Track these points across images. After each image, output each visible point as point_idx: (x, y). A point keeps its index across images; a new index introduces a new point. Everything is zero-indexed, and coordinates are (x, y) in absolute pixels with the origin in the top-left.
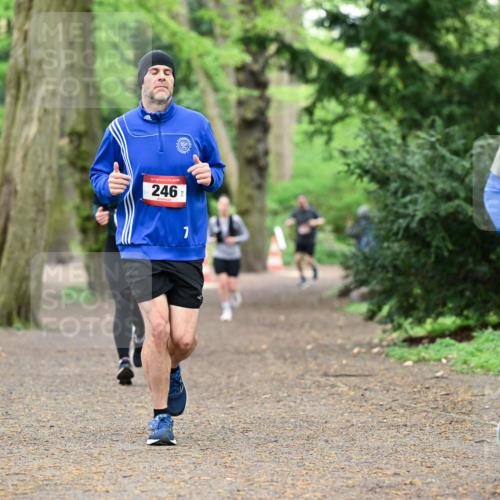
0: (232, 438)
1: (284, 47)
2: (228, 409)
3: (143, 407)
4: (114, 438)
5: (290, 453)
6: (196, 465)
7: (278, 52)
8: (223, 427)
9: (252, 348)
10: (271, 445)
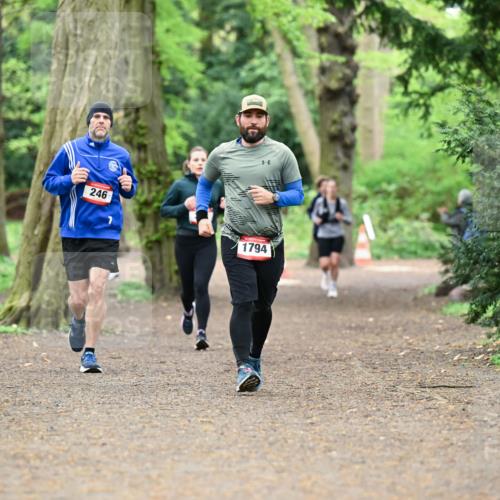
0: (312, 459)
1: (374, 6)
2: (307, 425)
3: (210, 422)
4: (176, 458)
5: (379, 476)
6: (271, 489)
7: (367, 11)
8: (302, 446)
9: (335, 354)
10: (357, 467)
